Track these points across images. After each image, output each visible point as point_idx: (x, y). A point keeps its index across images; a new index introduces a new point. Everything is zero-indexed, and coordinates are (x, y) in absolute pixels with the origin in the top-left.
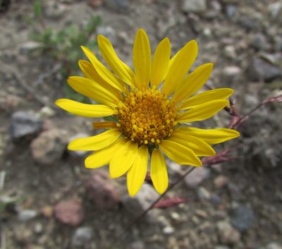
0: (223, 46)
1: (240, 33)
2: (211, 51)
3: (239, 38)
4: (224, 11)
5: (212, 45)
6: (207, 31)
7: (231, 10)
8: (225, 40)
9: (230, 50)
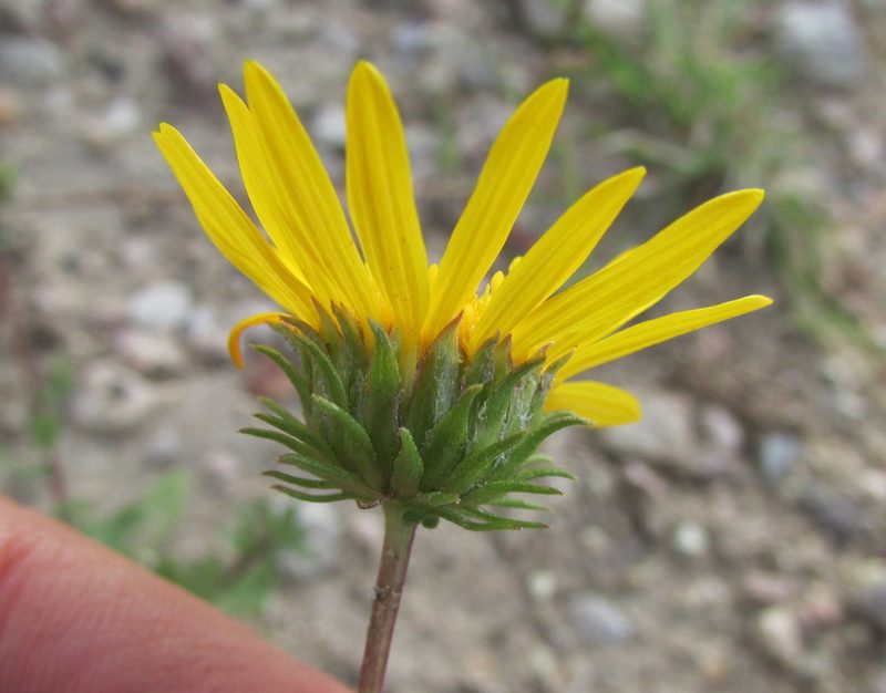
0: (751, 607)
1: (812, 550)
2: (703, 619)
3: (808, 574)
4: (750, 450)
5: (707, 591)
6: (691, 539)
7: (777, 451)
8: (761, 584)
9: (779, 627)
